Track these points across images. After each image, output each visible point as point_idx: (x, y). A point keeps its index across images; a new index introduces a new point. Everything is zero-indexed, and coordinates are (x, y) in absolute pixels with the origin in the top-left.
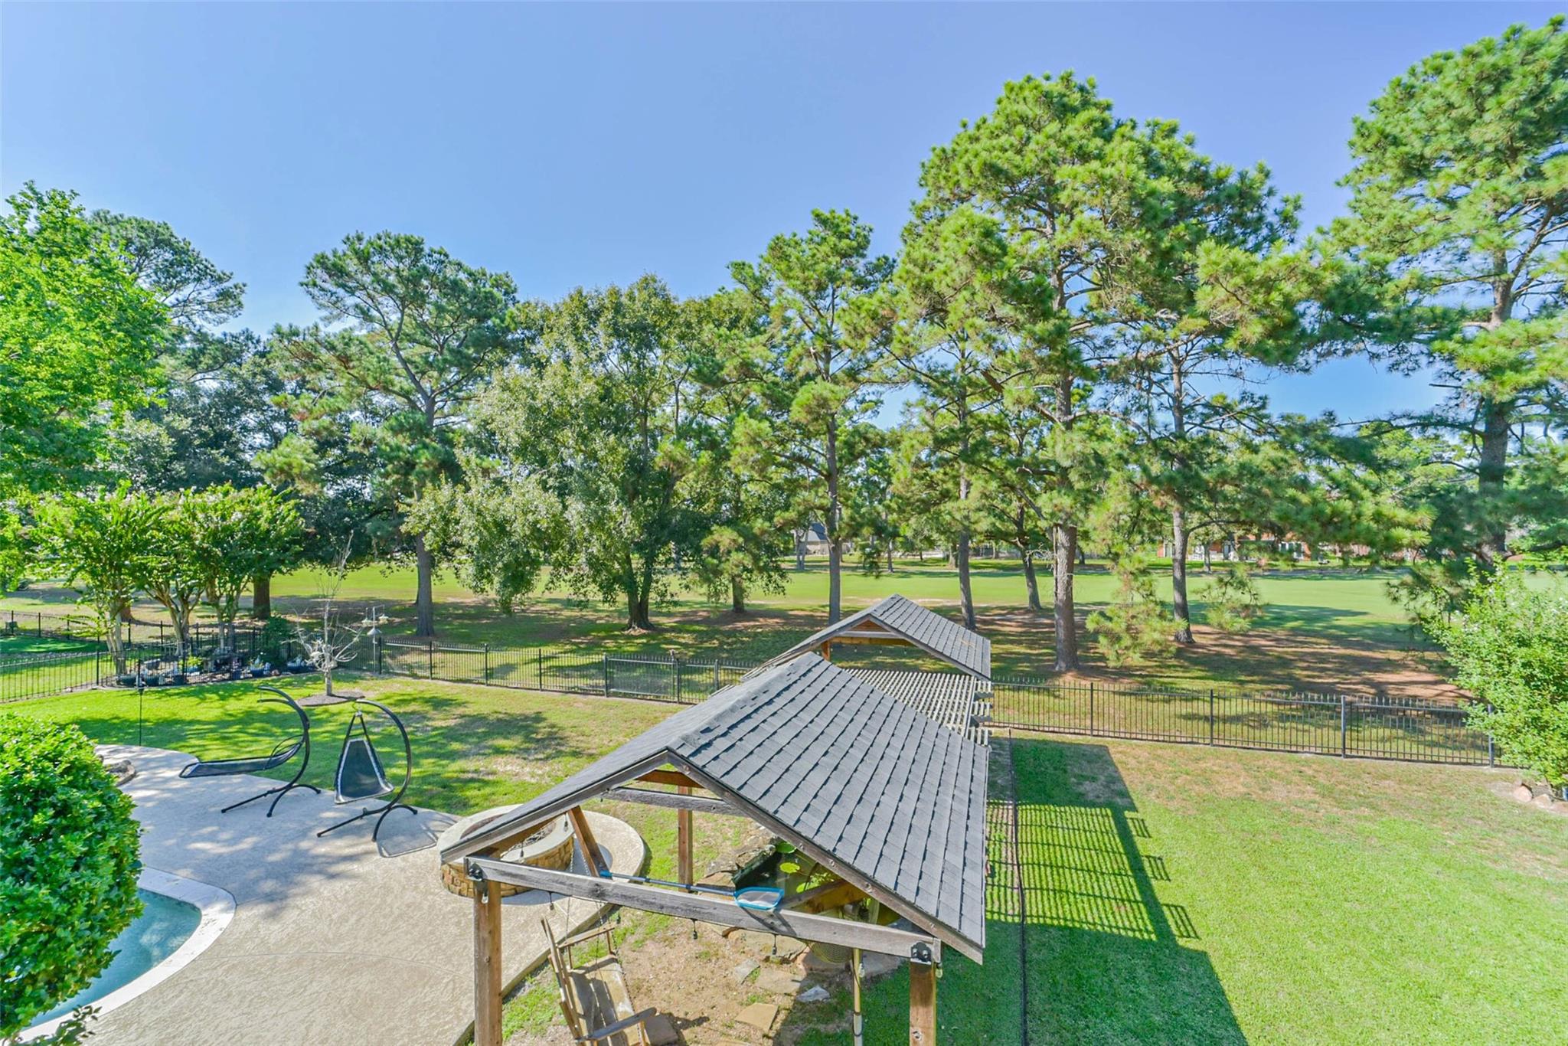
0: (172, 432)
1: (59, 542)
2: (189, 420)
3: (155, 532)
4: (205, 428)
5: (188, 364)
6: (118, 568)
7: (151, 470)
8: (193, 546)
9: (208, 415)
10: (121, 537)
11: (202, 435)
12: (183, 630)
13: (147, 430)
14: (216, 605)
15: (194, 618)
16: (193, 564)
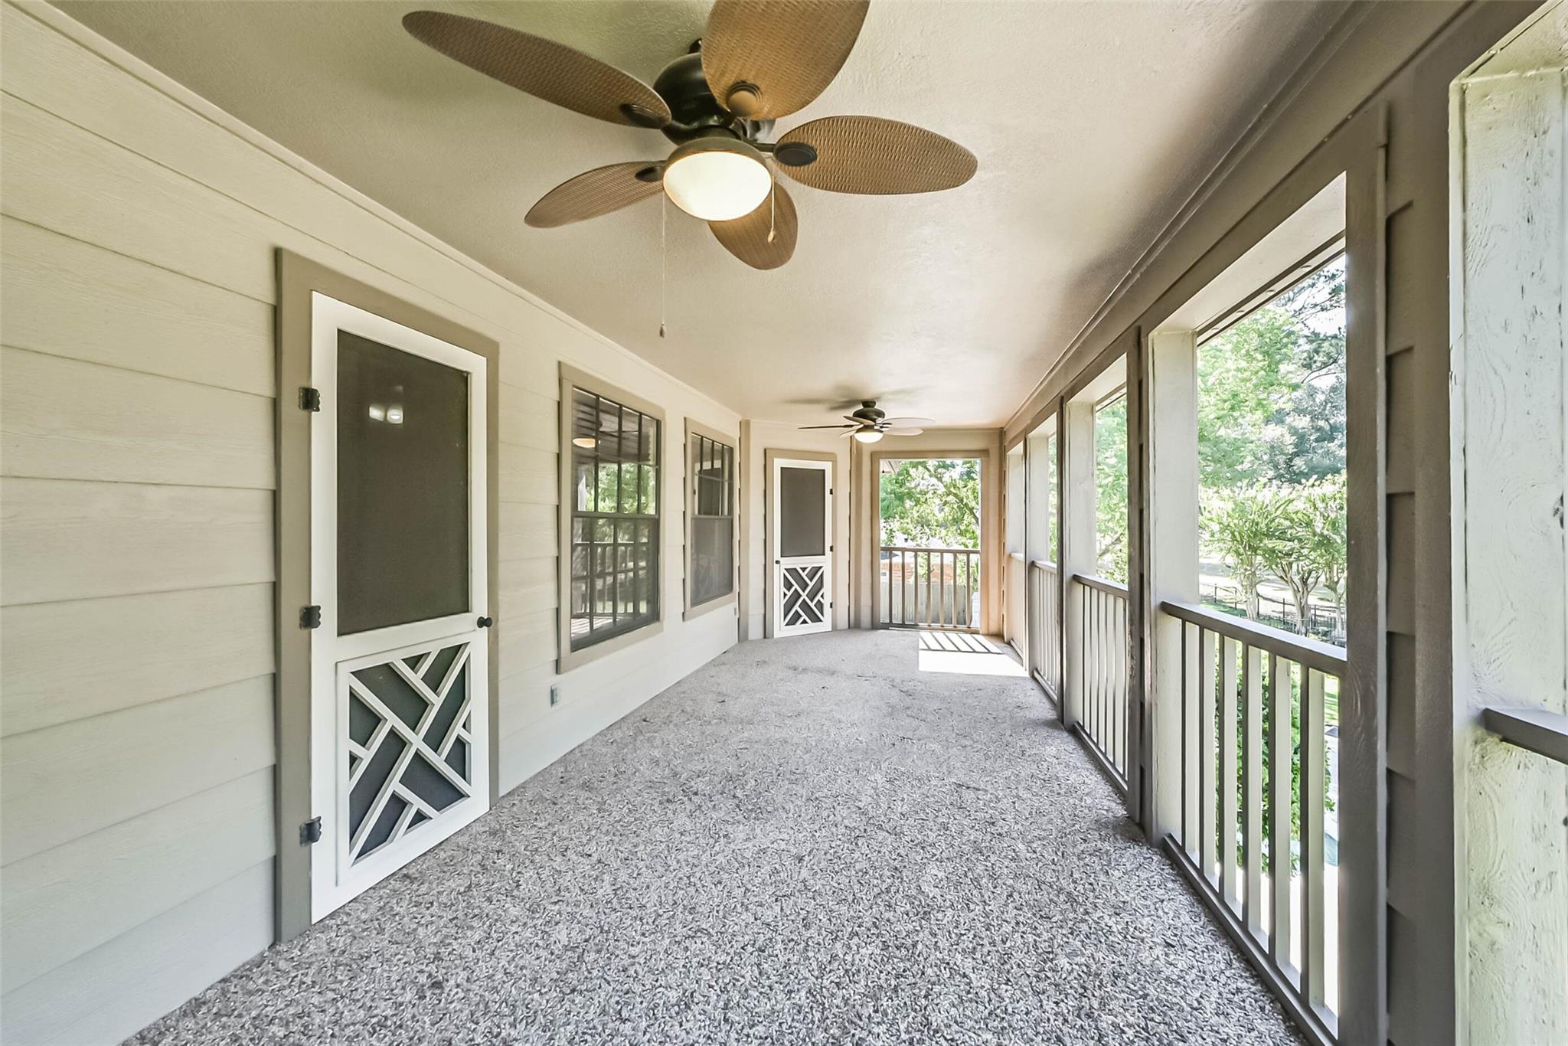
0: (1294, 431)
1: (1216, 527)
2: (1308, 418)
3: (1282, 520)
4: (1321, 423)
5: (1304, 366)
6: (1254, 550)
7: (1276, 467)
8: (1314, 534)
9: (1324, 409)
10: (1257, 524)
11: (1319, 429)
12: (1303, 610)
13: (1273, 432)
14: (1334, 590)
15: (1312, 600)
16: (1313, 550)
